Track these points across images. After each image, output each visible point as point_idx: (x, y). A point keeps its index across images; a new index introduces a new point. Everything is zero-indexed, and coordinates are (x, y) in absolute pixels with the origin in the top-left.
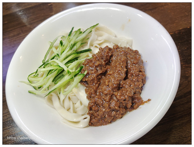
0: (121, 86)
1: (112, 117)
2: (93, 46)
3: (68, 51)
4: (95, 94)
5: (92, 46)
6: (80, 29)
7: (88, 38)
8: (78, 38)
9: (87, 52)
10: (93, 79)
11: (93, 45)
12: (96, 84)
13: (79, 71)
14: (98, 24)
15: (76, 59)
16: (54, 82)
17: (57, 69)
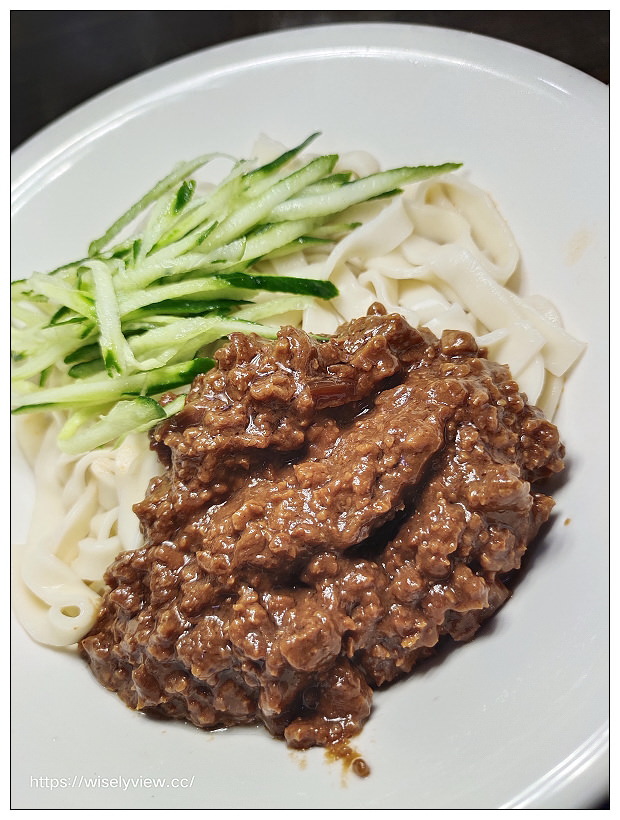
0: (305, 578)
1: (163, 693)
2: (362, 276)
3: (186, 252)
4: (166, 532)
5: (358, 271)
6: (335, 158)
7: (356, 220)
8: (296, 204)
9: (303, 293)
10: (193, 456)
11: (363, 270)
12: (202, 485)
13: (181, 375)
14: (456, 166)
15: (225, 306)
16: (72, 364)
17: (85, 319)
